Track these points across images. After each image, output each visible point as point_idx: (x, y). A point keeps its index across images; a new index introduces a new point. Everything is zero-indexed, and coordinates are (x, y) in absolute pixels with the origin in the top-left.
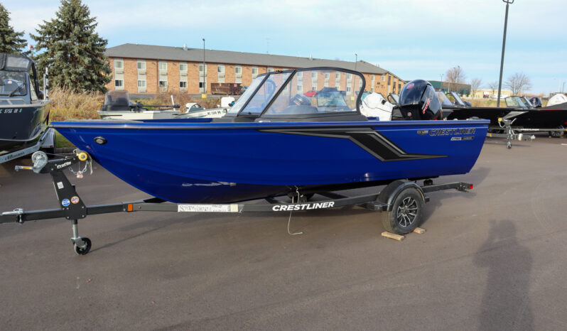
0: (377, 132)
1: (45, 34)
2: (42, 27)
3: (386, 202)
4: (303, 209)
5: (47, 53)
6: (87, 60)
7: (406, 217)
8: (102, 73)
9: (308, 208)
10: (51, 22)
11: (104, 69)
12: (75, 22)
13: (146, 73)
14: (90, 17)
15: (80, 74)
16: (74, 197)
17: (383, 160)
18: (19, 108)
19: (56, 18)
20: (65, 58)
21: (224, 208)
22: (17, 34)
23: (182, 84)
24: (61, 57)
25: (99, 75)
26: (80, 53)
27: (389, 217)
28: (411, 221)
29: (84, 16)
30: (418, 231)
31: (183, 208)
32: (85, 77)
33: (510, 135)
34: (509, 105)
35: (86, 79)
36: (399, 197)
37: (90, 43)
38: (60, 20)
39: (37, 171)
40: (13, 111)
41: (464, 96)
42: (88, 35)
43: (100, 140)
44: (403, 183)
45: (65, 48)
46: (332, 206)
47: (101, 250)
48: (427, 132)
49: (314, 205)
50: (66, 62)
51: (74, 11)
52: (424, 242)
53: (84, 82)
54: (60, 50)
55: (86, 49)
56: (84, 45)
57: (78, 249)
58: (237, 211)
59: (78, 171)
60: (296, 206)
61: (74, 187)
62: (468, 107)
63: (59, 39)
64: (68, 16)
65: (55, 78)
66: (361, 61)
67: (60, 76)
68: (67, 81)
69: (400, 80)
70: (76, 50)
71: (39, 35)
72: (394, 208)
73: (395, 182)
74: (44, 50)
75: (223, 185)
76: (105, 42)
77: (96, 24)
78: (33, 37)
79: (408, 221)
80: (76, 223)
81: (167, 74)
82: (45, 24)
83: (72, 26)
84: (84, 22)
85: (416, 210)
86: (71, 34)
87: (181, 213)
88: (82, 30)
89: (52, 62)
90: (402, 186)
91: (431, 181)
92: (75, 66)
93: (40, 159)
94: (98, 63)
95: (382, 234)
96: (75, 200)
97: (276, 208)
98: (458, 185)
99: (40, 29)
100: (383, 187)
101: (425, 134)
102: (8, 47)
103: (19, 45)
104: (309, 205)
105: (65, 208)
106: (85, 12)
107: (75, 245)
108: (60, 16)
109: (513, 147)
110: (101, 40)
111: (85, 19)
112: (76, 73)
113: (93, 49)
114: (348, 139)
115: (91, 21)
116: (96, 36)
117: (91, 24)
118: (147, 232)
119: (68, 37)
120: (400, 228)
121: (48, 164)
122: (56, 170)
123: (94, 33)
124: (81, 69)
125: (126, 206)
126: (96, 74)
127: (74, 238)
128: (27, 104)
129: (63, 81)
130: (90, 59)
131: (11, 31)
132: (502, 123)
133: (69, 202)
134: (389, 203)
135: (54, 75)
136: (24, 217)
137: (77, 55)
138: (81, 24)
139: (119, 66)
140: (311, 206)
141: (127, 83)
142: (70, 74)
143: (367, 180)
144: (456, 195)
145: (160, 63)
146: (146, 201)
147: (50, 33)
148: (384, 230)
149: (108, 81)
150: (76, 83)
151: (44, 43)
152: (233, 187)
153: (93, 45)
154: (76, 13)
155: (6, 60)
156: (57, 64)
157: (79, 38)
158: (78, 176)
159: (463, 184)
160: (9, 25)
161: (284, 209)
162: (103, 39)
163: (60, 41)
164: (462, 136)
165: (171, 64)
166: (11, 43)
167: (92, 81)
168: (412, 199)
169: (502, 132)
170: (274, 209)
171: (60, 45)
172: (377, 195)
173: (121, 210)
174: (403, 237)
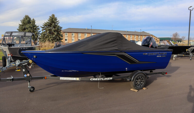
0: (127, 54)
1: (45, 26)
2: (44, 24)
3: (132, 78)
4: (101, 80)
5: (45, 32)
6: (56, 33)
7: (139, 84)
8: (61, 37)
9: (103, 80)
10: (46, 22)
11: (61, 36)
12: (53, 22)
13: (74, 37)
14: (57, 20)
15: (54, 37)
16: (28, 74)
17: (130, 63)
18: (27, 48)
19: (48, 21)
20: (50, 33)
21: (74, 79)
22: (37, 27)
24: (49, 32)
25: (59, 38)
26: (54, 31)
27: (132, 83)
28: (142, 85)
29: (56, 20)
30: (144, 89)
31: (62, 78)
32: (55, 38)
33: (191, 55)
34: (191, 45)
35: (55, 39)
36: (136, 77)
37: (57, 28)
38: (49, 22)
39: (17, 66)
40: (25, 48)
41: (180, 42)
42: (56, 26)
43: (35, 57)
44: (138, 72)
45: (50, 30)
46: (111, 79)
47: (38, 91)
48: (147, 54)
49: (105, 78)
50: (50, 34)
51: (53, 19)
52: (145, 93)
53: (55, 40)
54: (49, 30)
55: (56, 30)
56: (55, 29)
57: (30, 90)
58: (79, 80)
59: (29, 66)
60: (98, 79)
61: (29, 71)
62: (176, 46)
63: (48, 27)
64: (51, 21)
65: (47, 39)
66: (143, 32)
67: (48, 38)
68: (50, 39)
69: (156, 37)
70: (53, 30)
71: (43, 27)
72: (134, 80)
73: (135, 71)
74: (44, 31)
75: (73, 71)
76: (61, 28)
77: (59, 23)
78: (41, 27)
79: (140, 85)
80: (29, 82)
81: (81, 37)
82: (45, 23)
83: (52, 23)
84: (55, 22)
85: (143, 81)
86: (52, 26)
87: (61, 80)
88: (55, 24)
89: (46, 34)
90: (138, 73)
91: (152, 71)
92: (52, 35)
93: (18, 62)
94: (59, 34)
95: (131, 89)
96: (28, 75)
97: (92, 79)
98: (162, 72)
99: (43, 25)
100: (131, 73)
101: (146, 55)
102: (35, 30)
103: (37, 30)
104: (103, 79)
105: (25, 77)
107: (29, 89)
108: (49, 21)
109: (192, 59)
110: (60, 27)
111: (56, 21)
112: (53, 37)
113: (58, 30)
114: (116, 56)
115: (57, 22)
116: (59, 26)
117: (57, 23)
118: (54, 86)
119: (51, 27)
120: (137, 87)
121: (20, 64)
122: (22, 65)
123: (58, 25)
124: (54, 36)
125: (44, 77)
126: (59, 37)
127: (29, 87)
128: (30, 46)
129: (49, 39)
130: (57, 33)
131: (36, 26)
132: (188, 51)
133: (26, 75)
134: (132, 79)
135: (47, 38)
136: (13, 79)
137: (53, 32)
138: (55, 23)
139: (66, 35)
140: (104, 79)
141: (69, 40)
142: (51, 38)
143: (127, 70)
144: (161, 76)
145: (78, 34)
146: (51, 76)
147: (46, 26)
148: (132, 88)
149: (62, 39)
150: (53, 40)
151: (44, 29)
152: (78, 72)
153: (58, 29)
154: (53, 20)
155: (26, 34)
156: (47, 34)
157: (54, 27)
158: (30, 68)
159: (163, 72)
160: (35, 24)
161: (94, 80)
162: (61, 27)
163: (49, 28)
164: (162, 55)
165: (82, 34)
166: (35, 29)
167: (57, 39)
168: (142, 77)
169: (187, 54)
170: (91, 79)
171: (48, 29)
172: (129, 76)
173: (43, 79)
174: (138, 90)
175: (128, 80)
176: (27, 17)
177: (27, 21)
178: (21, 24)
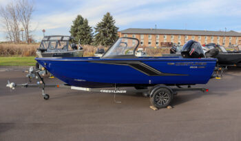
4: (112, 92)
6: (111, 35)
9: (114, 92)
10: (100, 23)
14: (113, 20)
15: (108, 40)
16: (41, 81)
17: (149, 75)
18: (62, 53)
19: (102, 21)
21: (84, 89)
22: (90, 28)
23: (149, 43)
24: (103, 34)
26: (109, 33)
36: (156, 92)
42: (112, 26)
45: (104, 31)
46: (125, 92)
49: (117, 91)
51: (108, 18)
53: (109, 43)
56: (110, 30)
63: (102, 28)
64: (106, 20)
67: (102, 41)
71: (96, 28)
72: (154, 96)
74: (98, 32)
76: (118, 29)
77: (115, 22)
78: (94, 28)
79: (163, 102)
80: (44, 89)
81: (144, 39)
83: (107, 23)
84: (111, 22)
85: (168, 98)
87: (72, 89)
90: (158, 87)
92: (107, 38)
94: (115, 36)
96: (41, 83)
99: (97, 25)
103: (91, 31)
106: (111, 18)
107: (44, 97)
116: (115, 26)
117: (113, 23)
119: (105, 27)
120: (158, 105)
124: (109, 38)
125: (56, 85)
127: (43, 94)
129: (103, 43)
133: (39, 83)
134: (151, 94)
135: (100, 41)
142: (105, 40)
143: (150, 83)
145: (141, 35)
147: (100, 26)
148: (151, 106)
150: (107, 43)
153: (113, 30)
157: (109, 27)
161: (105, 92)
164: (198, 66)
165: (146, 35)
166: (88, 31)
170: (101, 91)
174: (158, 108)
175: (146, 95)
176: (80, 17)
177: (79, 21)
178: (73, 25)
